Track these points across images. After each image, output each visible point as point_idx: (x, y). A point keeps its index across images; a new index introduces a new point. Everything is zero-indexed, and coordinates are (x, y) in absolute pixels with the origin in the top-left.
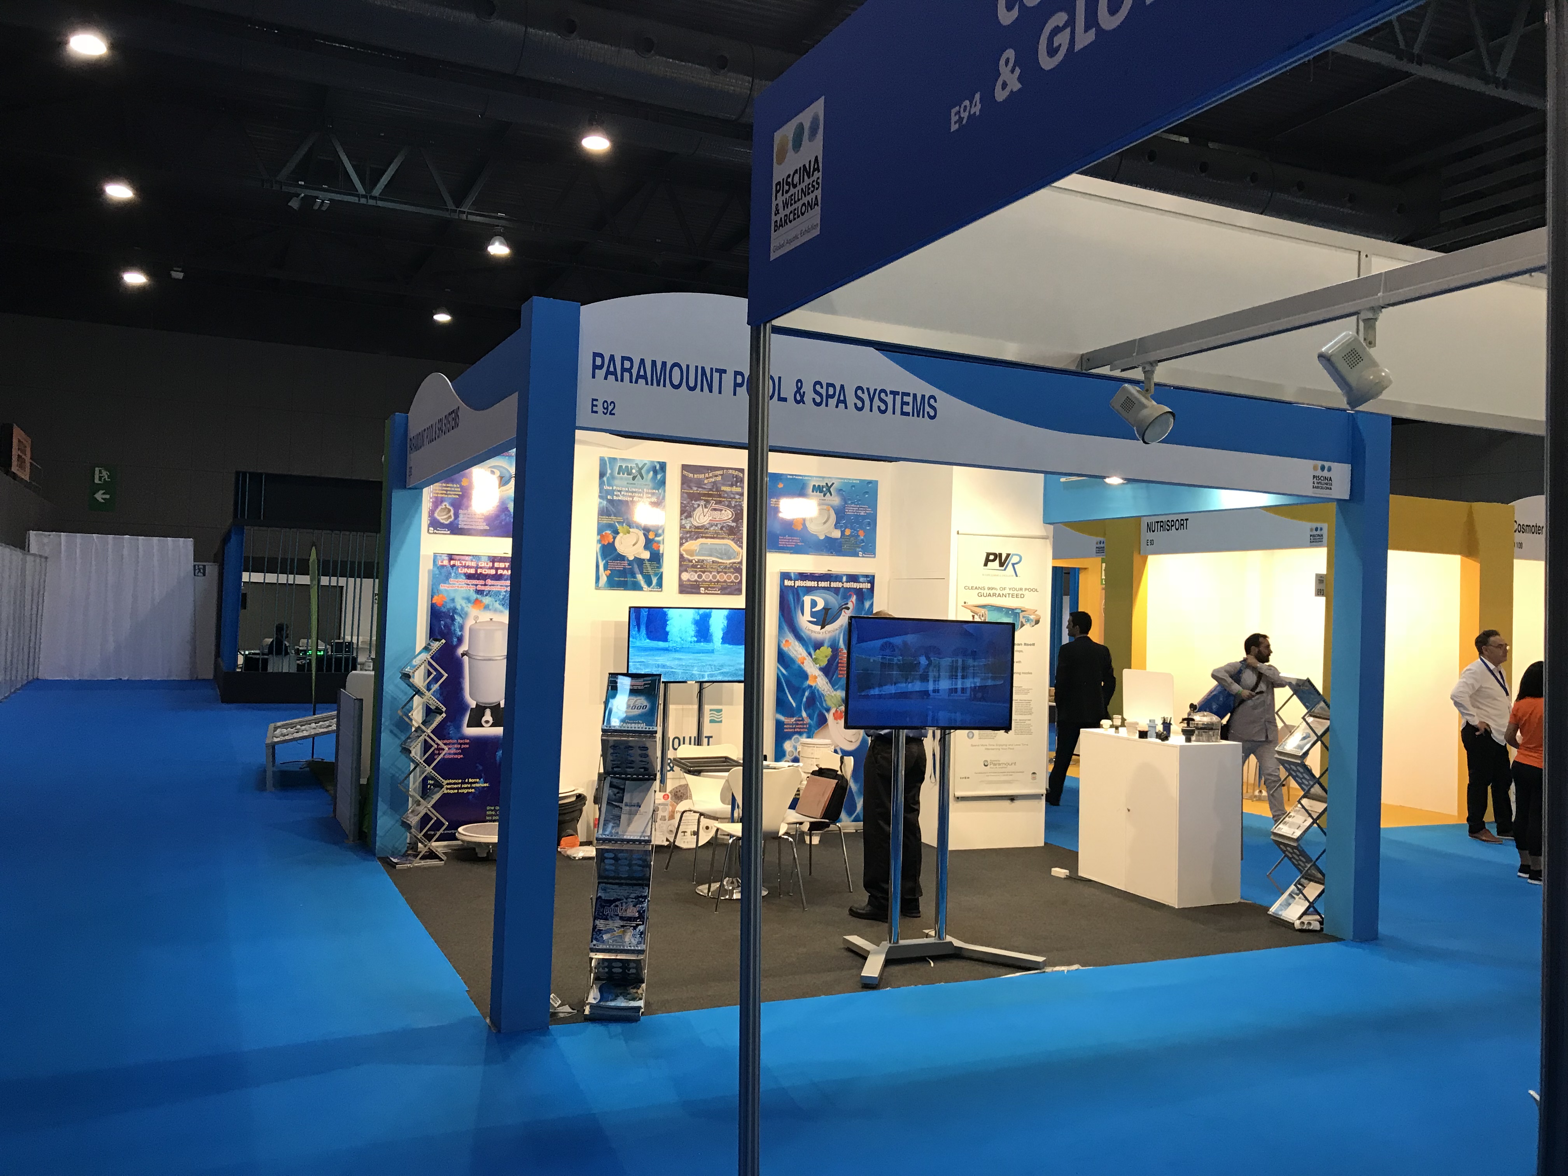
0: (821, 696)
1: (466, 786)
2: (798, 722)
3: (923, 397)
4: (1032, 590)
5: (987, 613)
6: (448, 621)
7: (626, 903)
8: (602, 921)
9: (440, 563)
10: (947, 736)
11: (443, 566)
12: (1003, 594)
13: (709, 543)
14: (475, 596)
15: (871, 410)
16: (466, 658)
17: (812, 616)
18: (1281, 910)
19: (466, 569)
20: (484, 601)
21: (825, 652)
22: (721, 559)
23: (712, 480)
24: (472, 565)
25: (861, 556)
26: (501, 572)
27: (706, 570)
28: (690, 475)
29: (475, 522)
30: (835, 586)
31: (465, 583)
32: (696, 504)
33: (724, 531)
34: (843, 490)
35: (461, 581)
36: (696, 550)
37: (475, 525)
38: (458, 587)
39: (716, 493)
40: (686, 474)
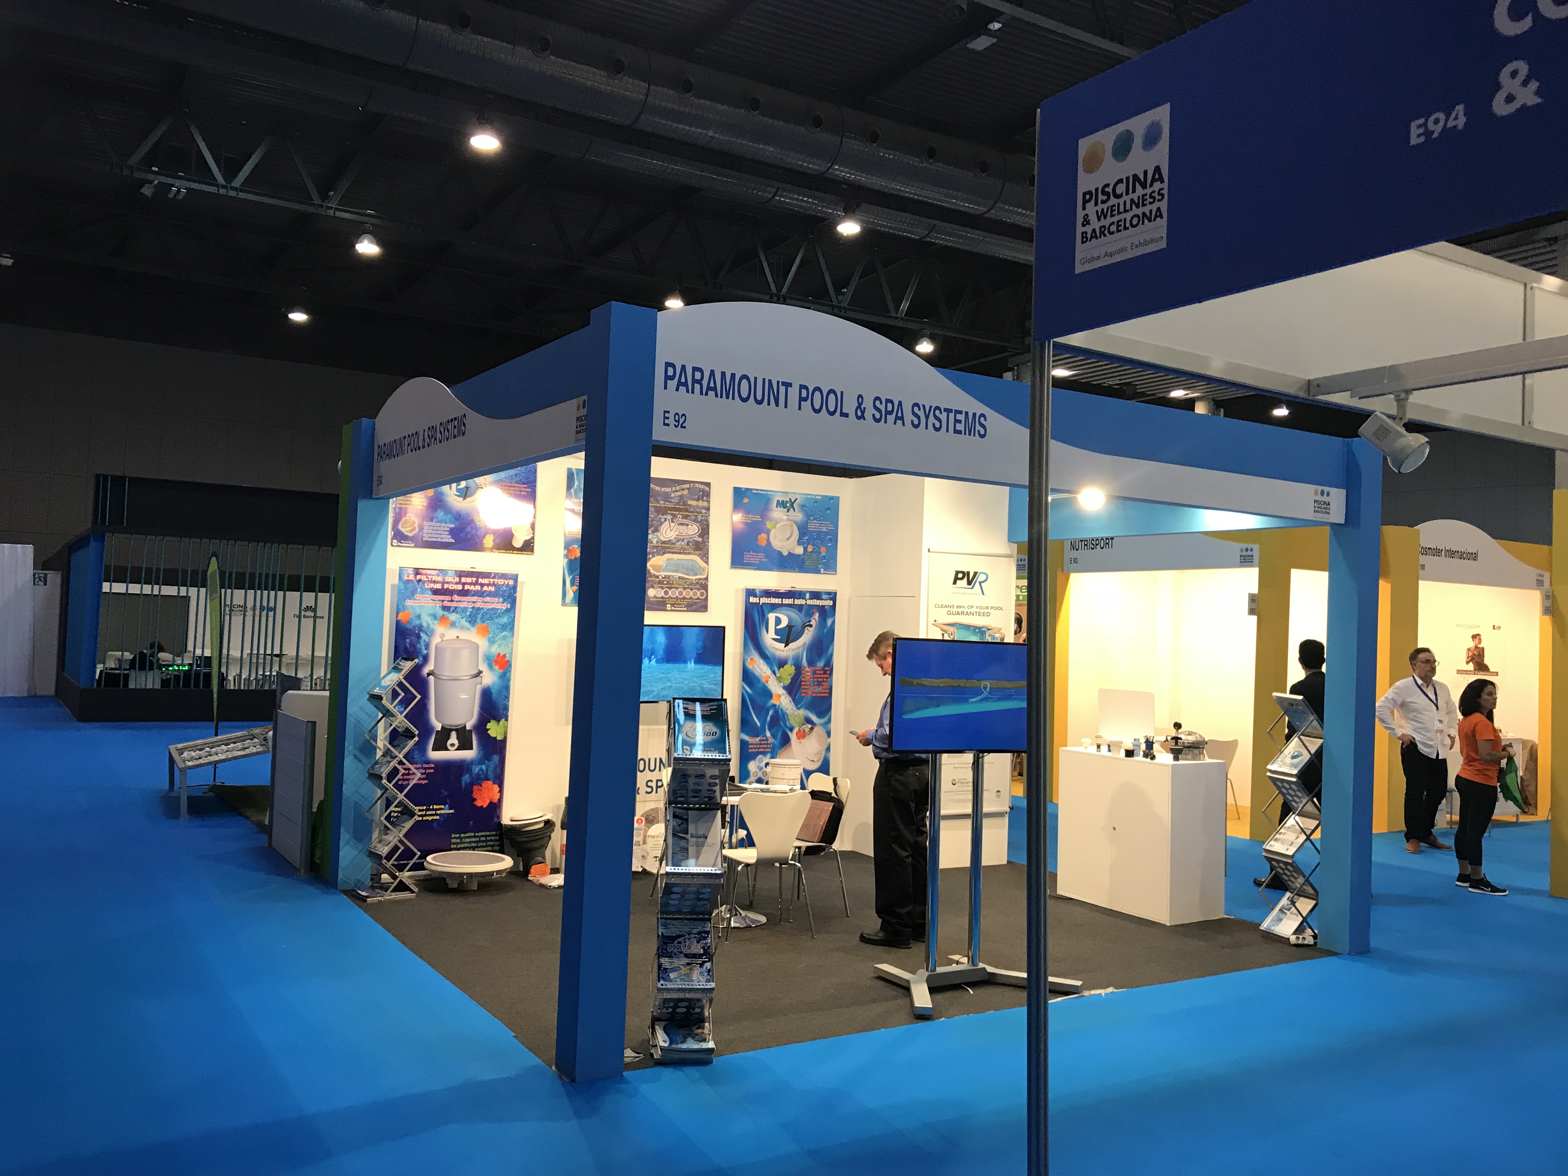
0: (784, 715)
1: (430, 813)
2: (763, 742)
3: (974, 414)
4: (998, 608)
5: (955, 631)
6: (414, 638)
7: (689, 939)
8: (667, 959)
9: (406, 578)
10: (980, 760)
11: (409, 581)
12: (971, 613)
13: (676, 559)
14: (440, 612)
15: (927, 428)
16: (431, 678)
17: (776, 634)
18: (1274, 925)
19: (432, 584)
20: (450, 618)
21: (789, 670)
22: (688, 574)
23: (679, 493)
24: (439, 580)
25: (823, 572)
26: (468, 587)
27: (672, 586)
28: (657, 489)
29: (440, 534)
30: (799, 604)
31: (430, 599)
32: (664, 518)
33: (690, 546)
34: (806, 506)
35: (428, 597)
36: (663, 565)
37: (440, 537)
38: (425, 603)
39: (683, 507)
40: (653, 487)
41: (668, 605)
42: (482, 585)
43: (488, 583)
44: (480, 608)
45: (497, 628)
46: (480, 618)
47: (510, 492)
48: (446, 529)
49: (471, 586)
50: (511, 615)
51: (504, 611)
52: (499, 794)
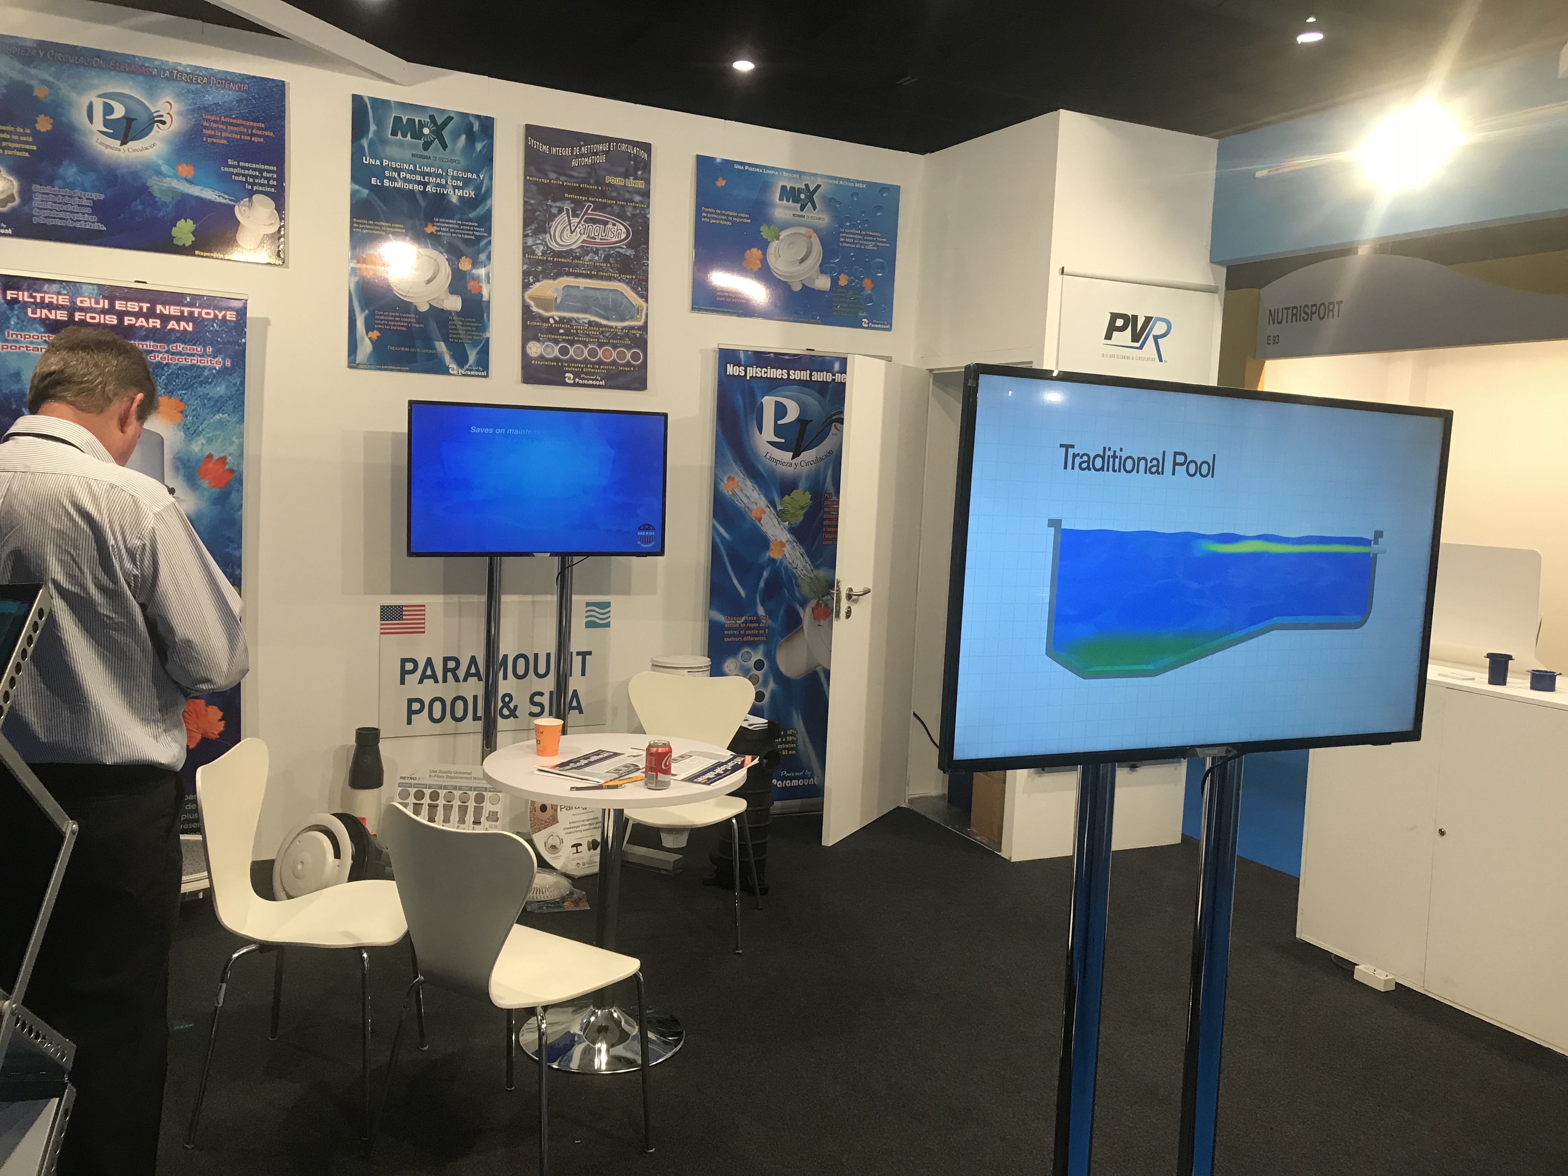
0: (792, 577)
2: (750, 625)
13: (582, 286)
17: (776, 434)
19: (45, 311)
21: (800, 498)
22: (607, 319)
23: (588, 161)
24: (60, 302)
25: (867, 326)
26: (131, 320)
27: (576, 338)
28: (542, 149)
29: (72, 212)
30: (819, 380)
31: (45, 341)
32: (556, 207)
33: (611, 264)
34: (835, 200)
35: (36, 337)
36: (556, 299)
37: (71, 219)
38: (29, 349)
39: (596, 187)
40: (534, 145)
41: (567, 375)
42: (165, 319)
43: (179, 314)
44: (162, 363)
45: (205, 405)
46: (164, 382)
47: (229, 135)
48: (85, 202)
49: (137, 319)
50: (234, 382)
51: (218, 372)
52: (223, 723)
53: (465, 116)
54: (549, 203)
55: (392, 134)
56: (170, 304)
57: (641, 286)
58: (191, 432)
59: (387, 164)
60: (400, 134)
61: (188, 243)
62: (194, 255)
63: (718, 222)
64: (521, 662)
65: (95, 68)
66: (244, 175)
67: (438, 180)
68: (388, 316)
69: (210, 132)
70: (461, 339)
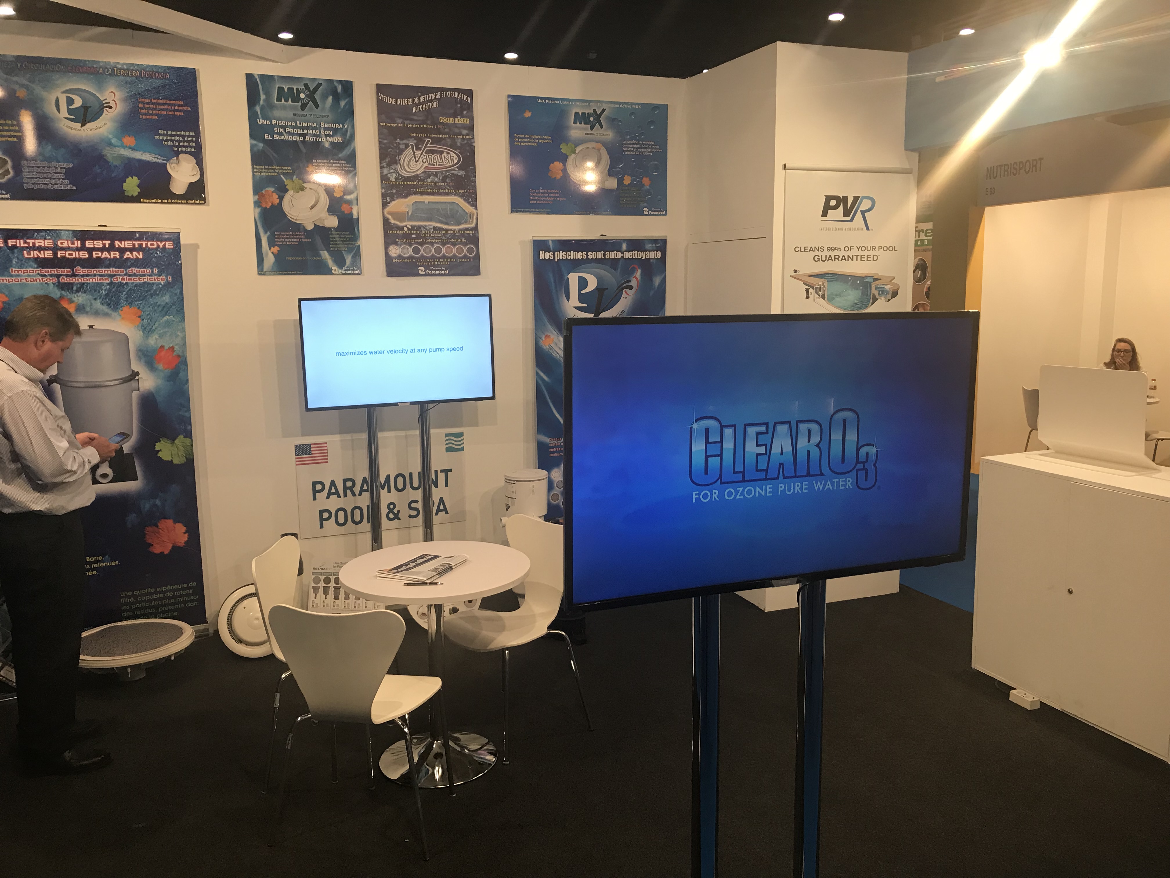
4: (888, 249)
5: (826, 284)
12: (849, 256)
13: (427, 201)
17: (580, 301)
19: (36, 252)
20: (74, 299)
22: (447, 224)
23: (425, 107)
24: (46, 245)
25: (647, 213)
26: (98, 254)
27: (425, 241)
28: (390, 101)
29: (51, 178)
30: (611, 258)
31: (38, 274)
32: (403, 144)
33: (447, 183)
34: (617, 119)
35: (31, 271)
36: (408, 212)
37: (51, 183)
38: (27, 280)
39: (432, 126)
40: (383, 99)
41: (420, 268)
42: (122, 251)
43: (132, 247)
44: (122, 283)
45: (155, 310)
46: (125, 297)
47: (157, 112)
48: (59, 170)
49: (102, 252)
50: (176, 292)
51: (163, 286)
52: (187, 535)
53: (330, 81)
54: (398, 141)
55: (277, 101)
56: (125, 240)
57: (472, 198)
58: (147, 330)
59: (275, 122)
60: (283, 100)
61: (135, 194)
62: (141, 202)
63: (527, 144)
64: (400, 480)
65: (58, 71)
66: (171, 141)
67: (314, 132)
68: (284, 235)
69: (144, 111)
70: (339, 248)
